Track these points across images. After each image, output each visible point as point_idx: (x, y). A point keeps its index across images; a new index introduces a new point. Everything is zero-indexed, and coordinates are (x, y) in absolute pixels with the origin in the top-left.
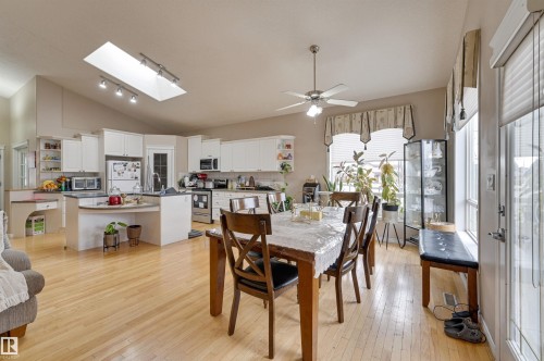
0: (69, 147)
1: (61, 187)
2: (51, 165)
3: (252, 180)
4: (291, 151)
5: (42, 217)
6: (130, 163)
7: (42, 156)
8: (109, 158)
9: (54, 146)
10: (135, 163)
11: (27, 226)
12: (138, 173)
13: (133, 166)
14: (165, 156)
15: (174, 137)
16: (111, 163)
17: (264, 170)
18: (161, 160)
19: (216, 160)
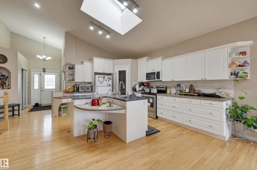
0: (78, 68)
1: (74, 90)
2: (71, 79)
3: (191, 87)
4: (247, 58)
5: (66, 106)
6: (106, 77)
7: (67, 73)
8: (96, 74)
9: (72, 68)
10: (109, 76)
11: (59, 111)
12: (110, 83)
13: (108, 78)
14: (125, 72)
15: (130, 60)
16: (97, 76)
17: (208, 78)
18: (122, 74)
19: (158, 73)
